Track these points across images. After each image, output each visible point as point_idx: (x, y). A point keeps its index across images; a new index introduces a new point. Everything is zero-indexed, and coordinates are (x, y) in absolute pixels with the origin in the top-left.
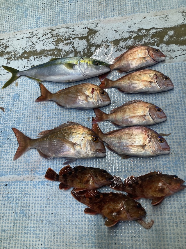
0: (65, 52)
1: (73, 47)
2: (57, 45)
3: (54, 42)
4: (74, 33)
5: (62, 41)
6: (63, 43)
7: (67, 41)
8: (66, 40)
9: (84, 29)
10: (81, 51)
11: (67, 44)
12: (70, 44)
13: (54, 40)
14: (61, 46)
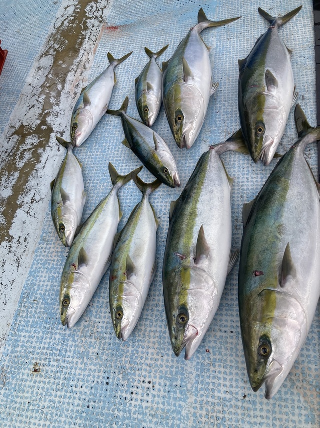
0: (33, 160)
1: (30, 150)
2: (16, 169)
3: (9, 174)
4: (9, 151)
5: (15, 164)
6: (17, 163)
7: (18, 157)
8: (15, 159)
9: (9, 140)
10: (39, 141)
11: (22, 158)
12: (24, 154)
13: (7, 174)
14: (21, 165)
